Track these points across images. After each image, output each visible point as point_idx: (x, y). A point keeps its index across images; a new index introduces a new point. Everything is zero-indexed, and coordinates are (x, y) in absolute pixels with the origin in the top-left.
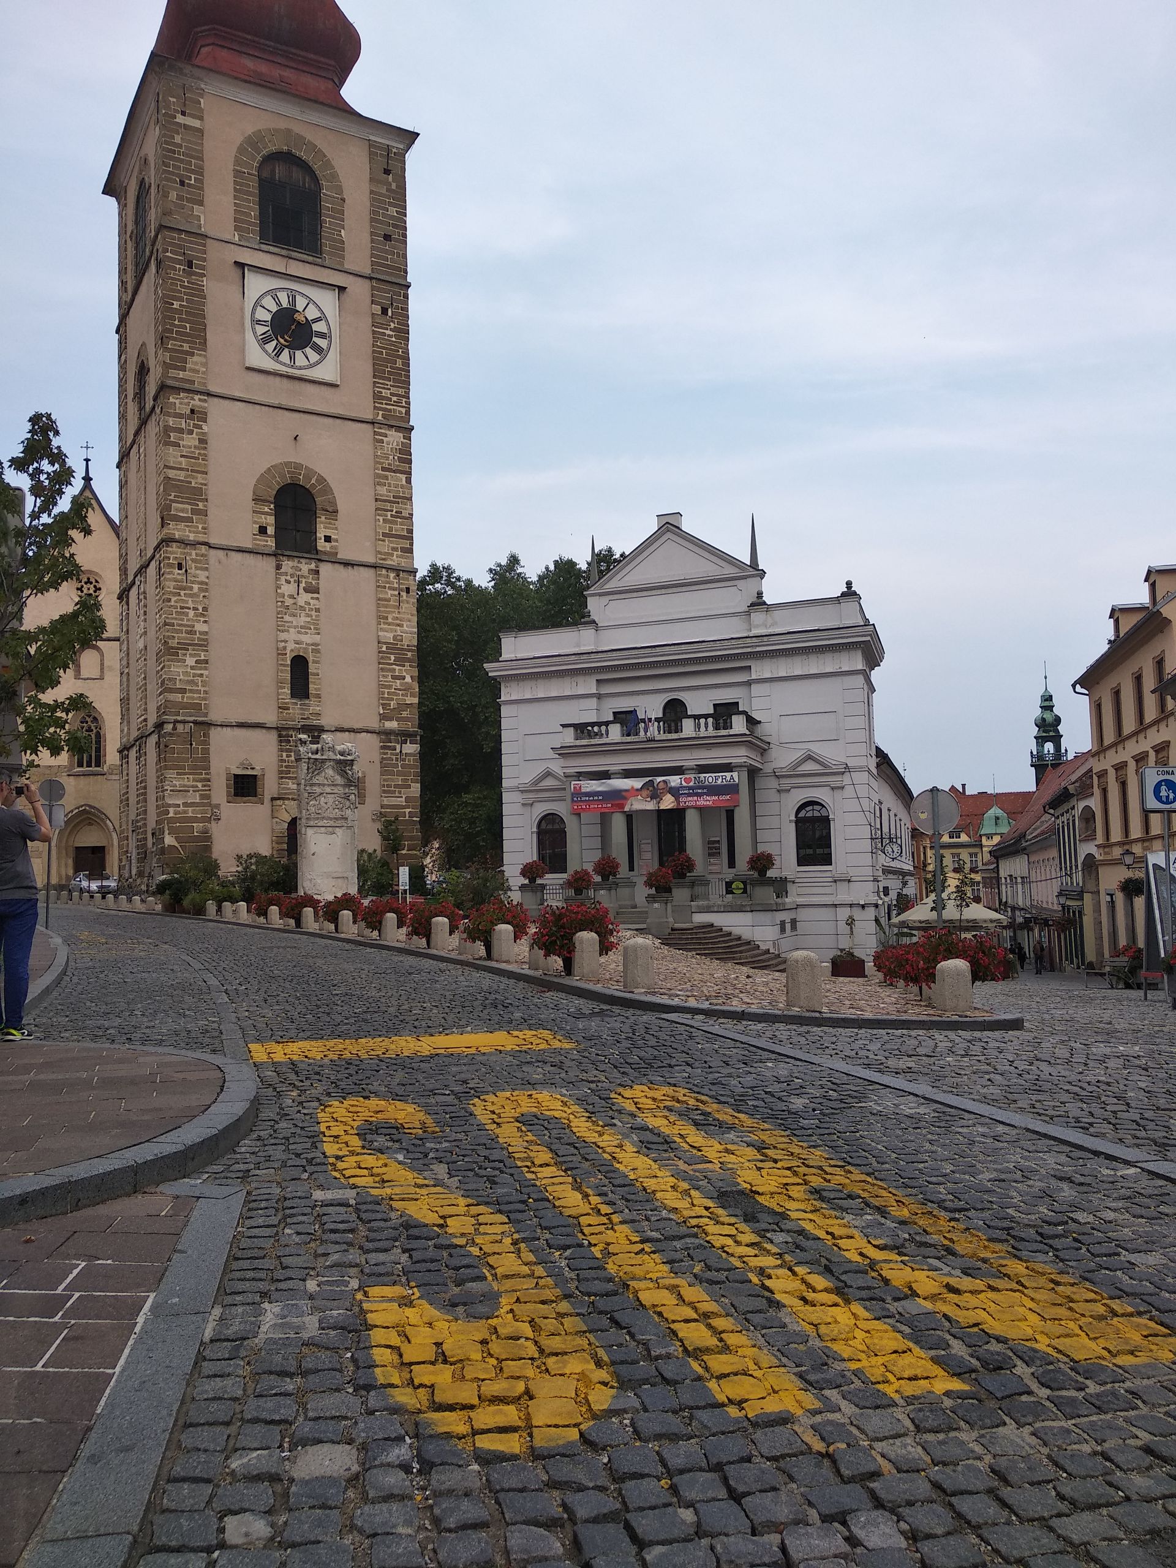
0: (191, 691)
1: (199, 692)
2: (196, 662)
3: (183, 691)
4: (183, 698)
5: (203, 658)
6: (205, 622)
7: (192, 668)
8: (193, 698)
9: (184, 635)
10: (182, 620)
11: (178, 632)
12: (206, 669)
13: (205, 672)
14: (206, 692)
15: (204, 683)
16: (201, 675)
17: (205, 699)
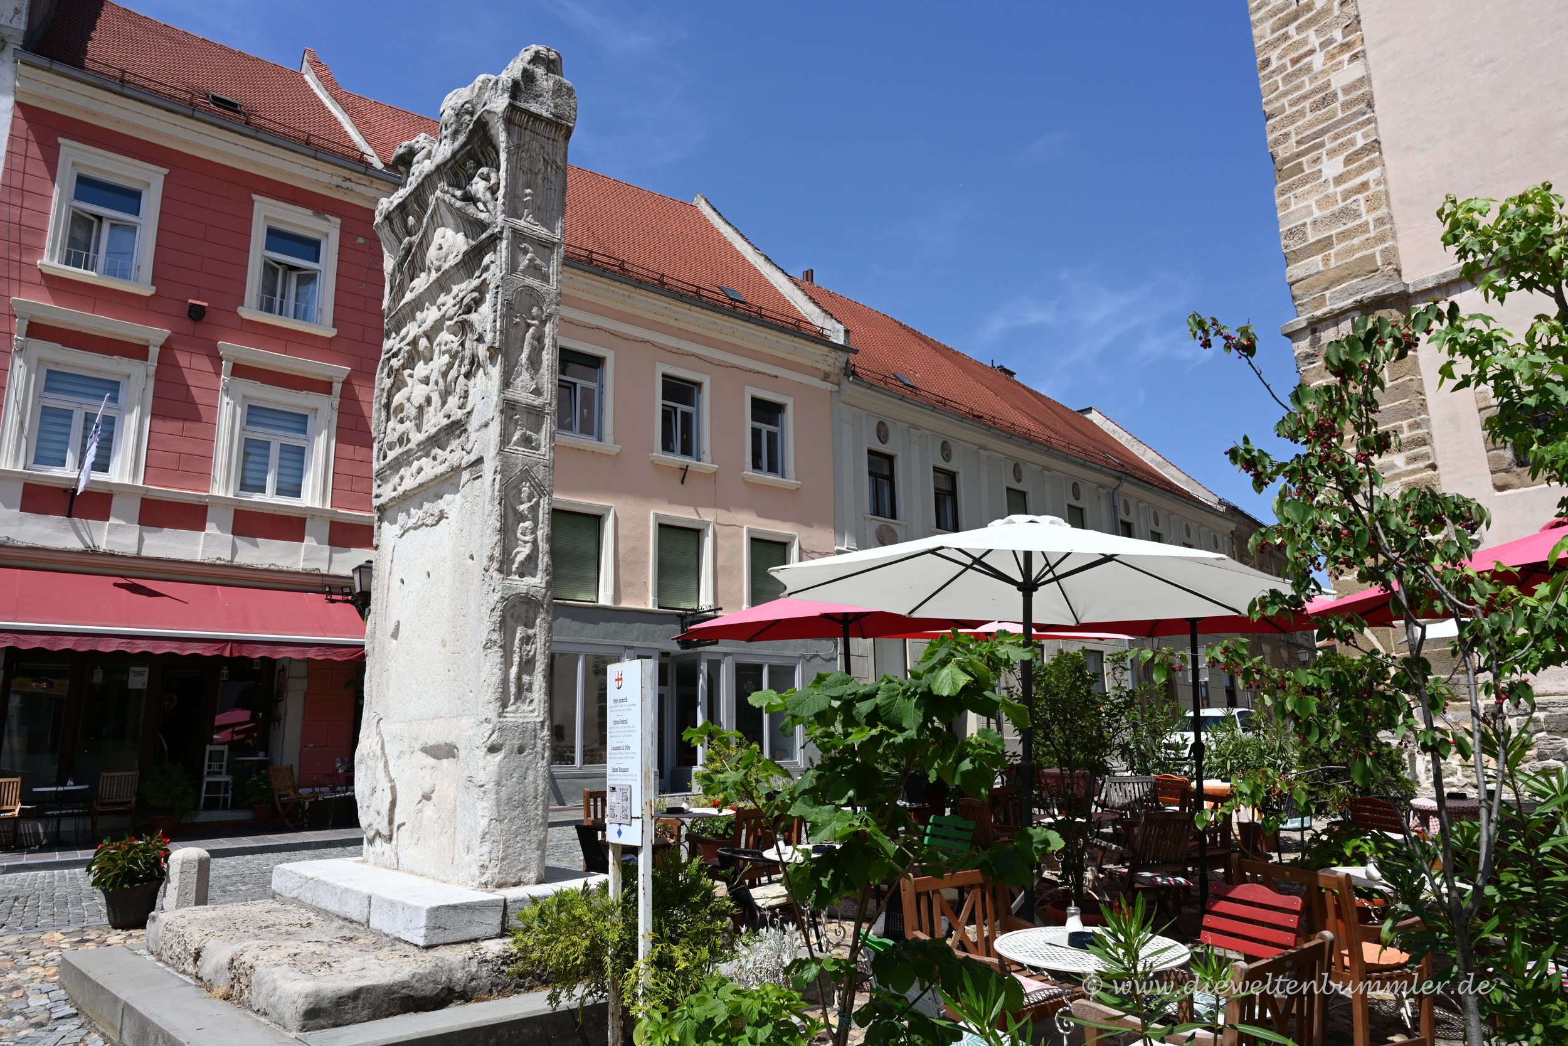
0: (1344, 236)
1: (1363, 228)
2: (1348, 161)
3: (1325, 244)
4: (1326, 260)
5: (1360, 143)
6: (1355, 57)
7: (1339, 180)
8: (1351, 251)
9: (1310, 116)
10: (1298, 88)
11: (1292, 119)
12: (1372, 165)
13: (1371, 175)
14: (1380, 221)
15: (1373, 203)
16: (1364, 186)
17: (1381, 239)
